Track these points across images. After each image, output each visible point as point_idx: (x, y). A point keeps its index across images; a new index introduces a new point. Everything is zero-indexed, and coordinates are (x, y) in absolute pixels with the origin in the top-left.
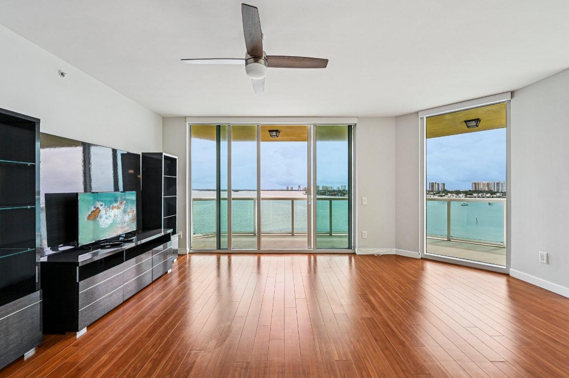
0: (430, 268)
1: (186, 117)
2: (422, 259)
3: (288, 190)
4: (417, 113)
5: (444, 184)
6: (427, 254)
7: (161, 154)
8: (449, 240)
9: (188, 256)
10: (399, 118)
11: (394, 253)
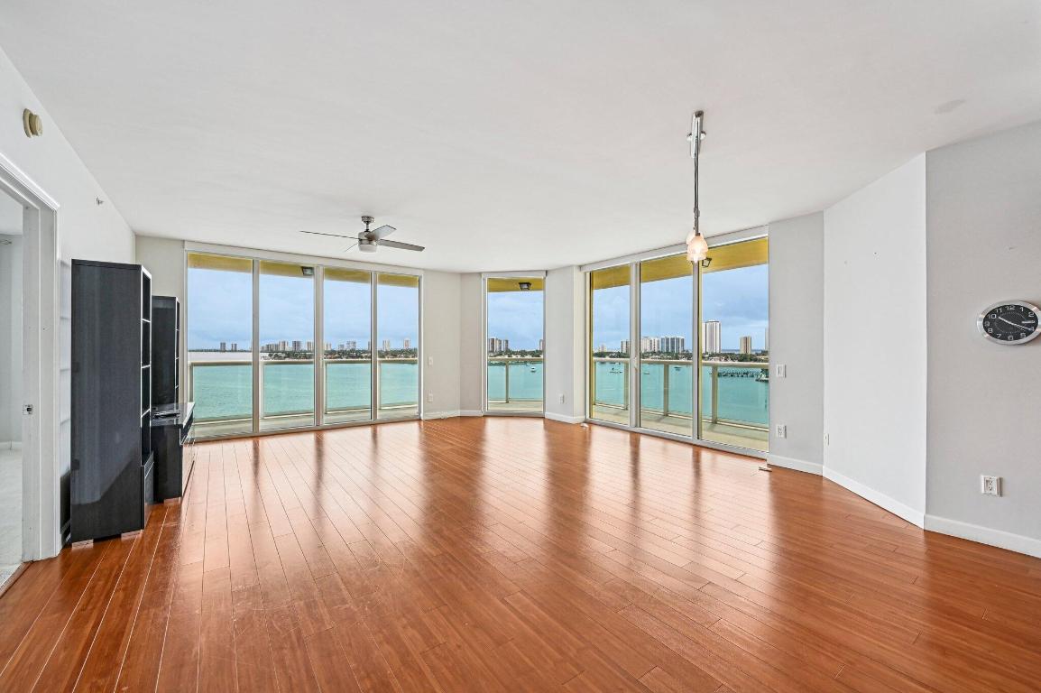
0: (492, 425)
1: (184, 241)
2: (484, 416)
3: (225, 351)
4: (480, 274)
5: (507, 341)
6: (489, 411)
8: (507, 402)
10: (464, 275)
11: (459, 415)
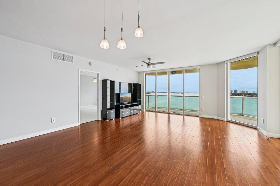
1: (144, 72)
2: (227, 121)
4: (224, 62)
6: (231, 120)
7: (137, 83)
9: (145, 112)
10: (218, 64)
11: (216, 118)
